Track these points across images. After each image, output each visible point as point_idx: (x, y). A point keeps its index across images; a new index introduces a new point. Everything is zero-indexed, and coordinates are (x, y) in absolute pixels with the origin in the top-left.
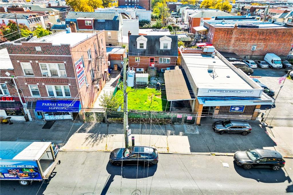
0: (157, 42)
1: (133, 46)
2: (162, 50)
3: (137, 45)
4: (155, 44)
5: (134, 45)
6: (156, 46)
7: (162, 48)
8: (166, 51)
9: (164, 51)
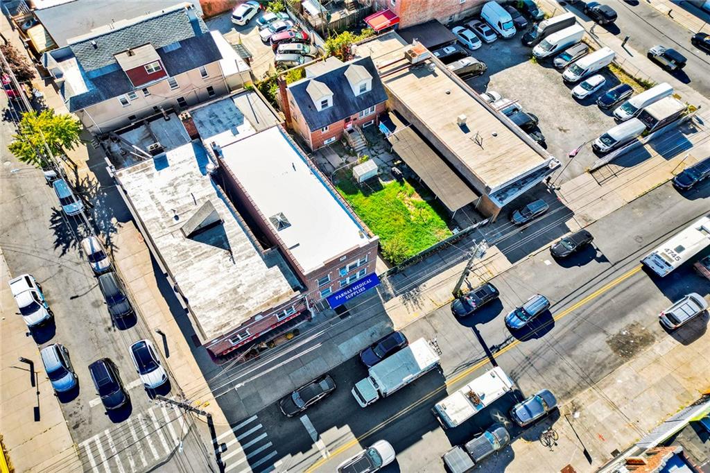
0: (343, 85)
1: (308, 108)
2: (358, 98)
3: (313, 103)
4: (341, 88)
5: (310, 107)
6: (347, 92)
7: (357, 93)
8: (367, 97)
9: (363, 98)
